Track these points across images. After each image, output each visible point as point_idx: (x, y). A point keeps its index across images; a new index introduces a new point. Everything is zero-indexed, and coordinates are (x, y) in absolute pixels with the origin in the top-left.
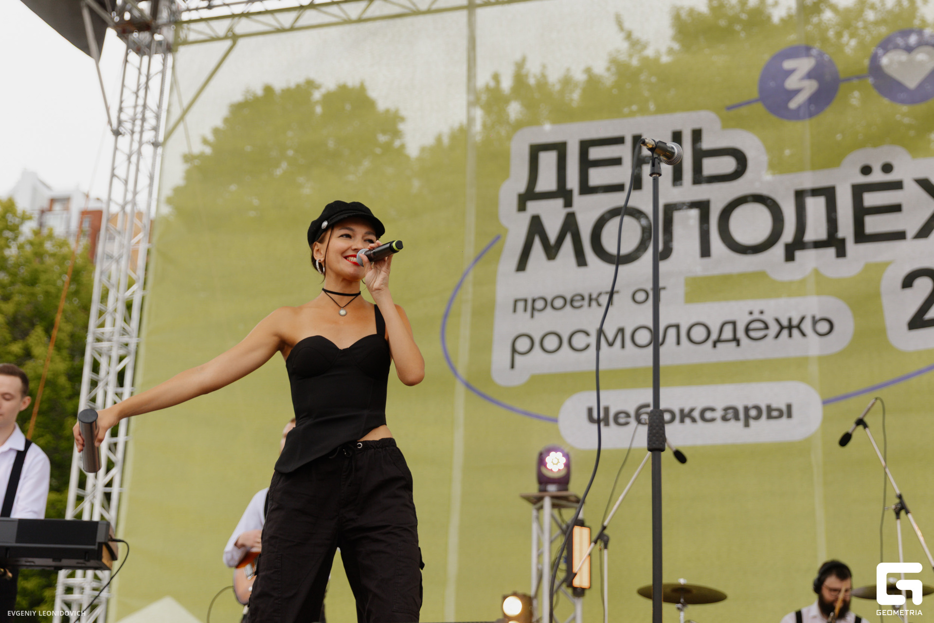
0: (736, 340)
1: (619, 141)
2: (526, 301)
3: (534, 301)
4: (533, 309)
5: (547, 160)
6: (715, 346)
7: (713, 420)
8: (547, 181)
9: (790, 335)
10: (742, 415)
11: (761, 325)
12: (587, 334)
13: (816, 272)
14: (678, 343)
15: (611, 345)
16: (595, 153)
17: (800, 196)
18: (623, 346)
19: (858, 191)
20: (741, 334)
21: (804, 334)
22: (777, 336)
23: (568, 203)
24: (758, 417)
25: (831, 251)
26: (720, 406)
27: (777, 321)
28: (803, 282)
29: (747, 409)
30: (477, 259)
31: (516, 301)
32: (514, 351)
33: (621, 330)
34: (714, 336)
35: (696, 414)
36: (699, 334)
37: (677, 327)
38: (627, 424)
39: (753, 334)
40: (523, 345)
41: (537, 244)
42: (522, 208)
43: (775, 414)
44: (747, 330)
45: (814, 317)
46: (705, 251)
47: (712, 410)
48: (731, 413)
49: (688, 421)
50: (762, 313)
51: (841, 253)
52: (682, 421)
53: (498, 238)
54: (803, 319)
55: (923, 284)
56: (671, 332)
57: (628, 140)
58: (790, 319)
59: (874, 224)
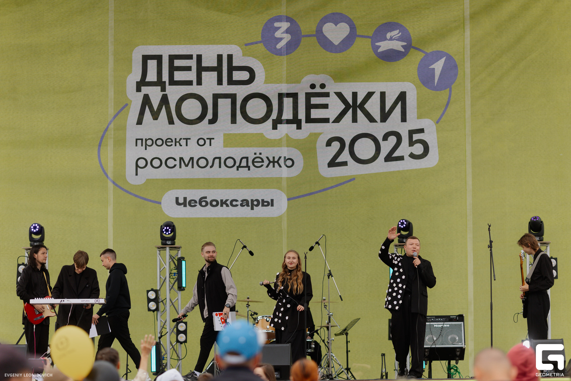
0: (247, 166)
1: (190, 57)
2: (142, 140)
3: (146, 140)
4: (146, 144)
5: (152, 65)
6: (238, 170)
7: (237, 205)
8: (152, 76)
9: (274, 166)
10: (250, 204)
11: (260, 160)
12: (175, 160)
13: (287, 134)
14: (220, 167)
15: (187, 166)
16: (178, 63)
17: (281, 96)
18: (193, 167)
19: (309, 96)
20: (250, 164)
21: (280, 166)
22: (267, 166)
23: (163, 89)
24: (257, 205)
25: (295, 126)
26: (240, 199)
27: (268, 158)
28: (280, 139)
29: (252, 201)
30: (115, 117)
31: (137, 140)
32: (137, 166)
33: (192, 159)
34: (237, 164)
35: (228, 202)
36: (230, 162)
37: (220, 158)
38: (195, 206)
39: (256, 164)
40: (142, 163)
41: (147, 110)
42: (139, 90)
43: (266, 204)
44: (253, 162)
45: (285, 157)
46: (234, 120)
47: (237, 201)
48: (245, 203)
49: (224, 205)
50: (260, 154)
51: (299, 127)
52: (222, 206)
53: (127, 105)
54: (280, 158)
55: (336, 145)
56: (217, 161)
57: (195, 57)
58: (274, 158)
59: (315, 114)
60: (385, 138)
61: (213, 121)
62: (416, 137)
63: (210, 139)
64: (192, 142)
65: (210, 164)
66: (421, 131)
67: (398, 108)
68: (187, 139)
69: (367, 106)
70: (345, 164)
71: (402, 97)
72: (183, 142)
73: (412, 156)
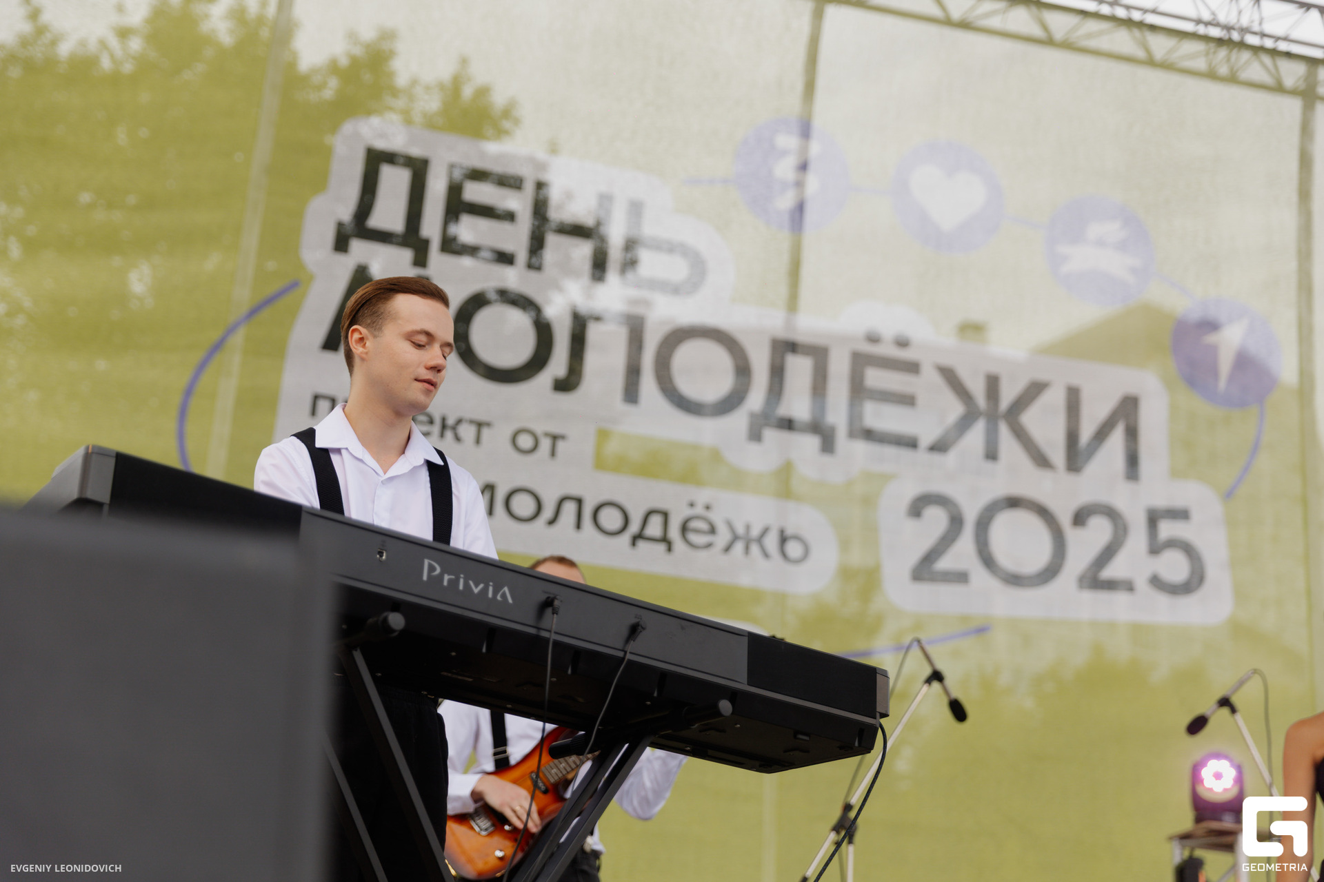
0: (665, 540)
1: (510, 182)
2: (332, 401)
5: (394, 182)
6: (633, 543)
8: (389, 214)
9: (747, 553)
11: (705, 526)
14: (578, 525)
16: (475, 192)
17: (779, 348)
19: (860, 362)
20: (674, 533)
21: (766, 555)
22: (727, 549)
23: (421, 261)
25: (814, 441)
27: (730, 525)
30: (254, 312)
31: (316, 398)
33: (489, 489)
34: (634, 528)
36: (610, 519)
37: (579, 501)
42: (341, 244)
44: (684, 529)
45: (782, 532)
46: (631, 393)
50: (708, 508)
51: (828, 445)
53: (294, 285)
54: (765, 531)
55: (936, 519)
56: (570, 509)
57: (529, 188)
58: (748, 527)
59: (879, 417)
60: (1080, 518)
61: (565, 385)
62: (1167, 529)
63: (555, 438)
64: (497, 438)
65: (548, 513)
66: (1181, 514)
67: (1116, 440)
68: (480, 425)
69: (1030, 419)
70: (961, 577)
71: (1128, 410)
72: (467, 432)
73: (1156, 582)
